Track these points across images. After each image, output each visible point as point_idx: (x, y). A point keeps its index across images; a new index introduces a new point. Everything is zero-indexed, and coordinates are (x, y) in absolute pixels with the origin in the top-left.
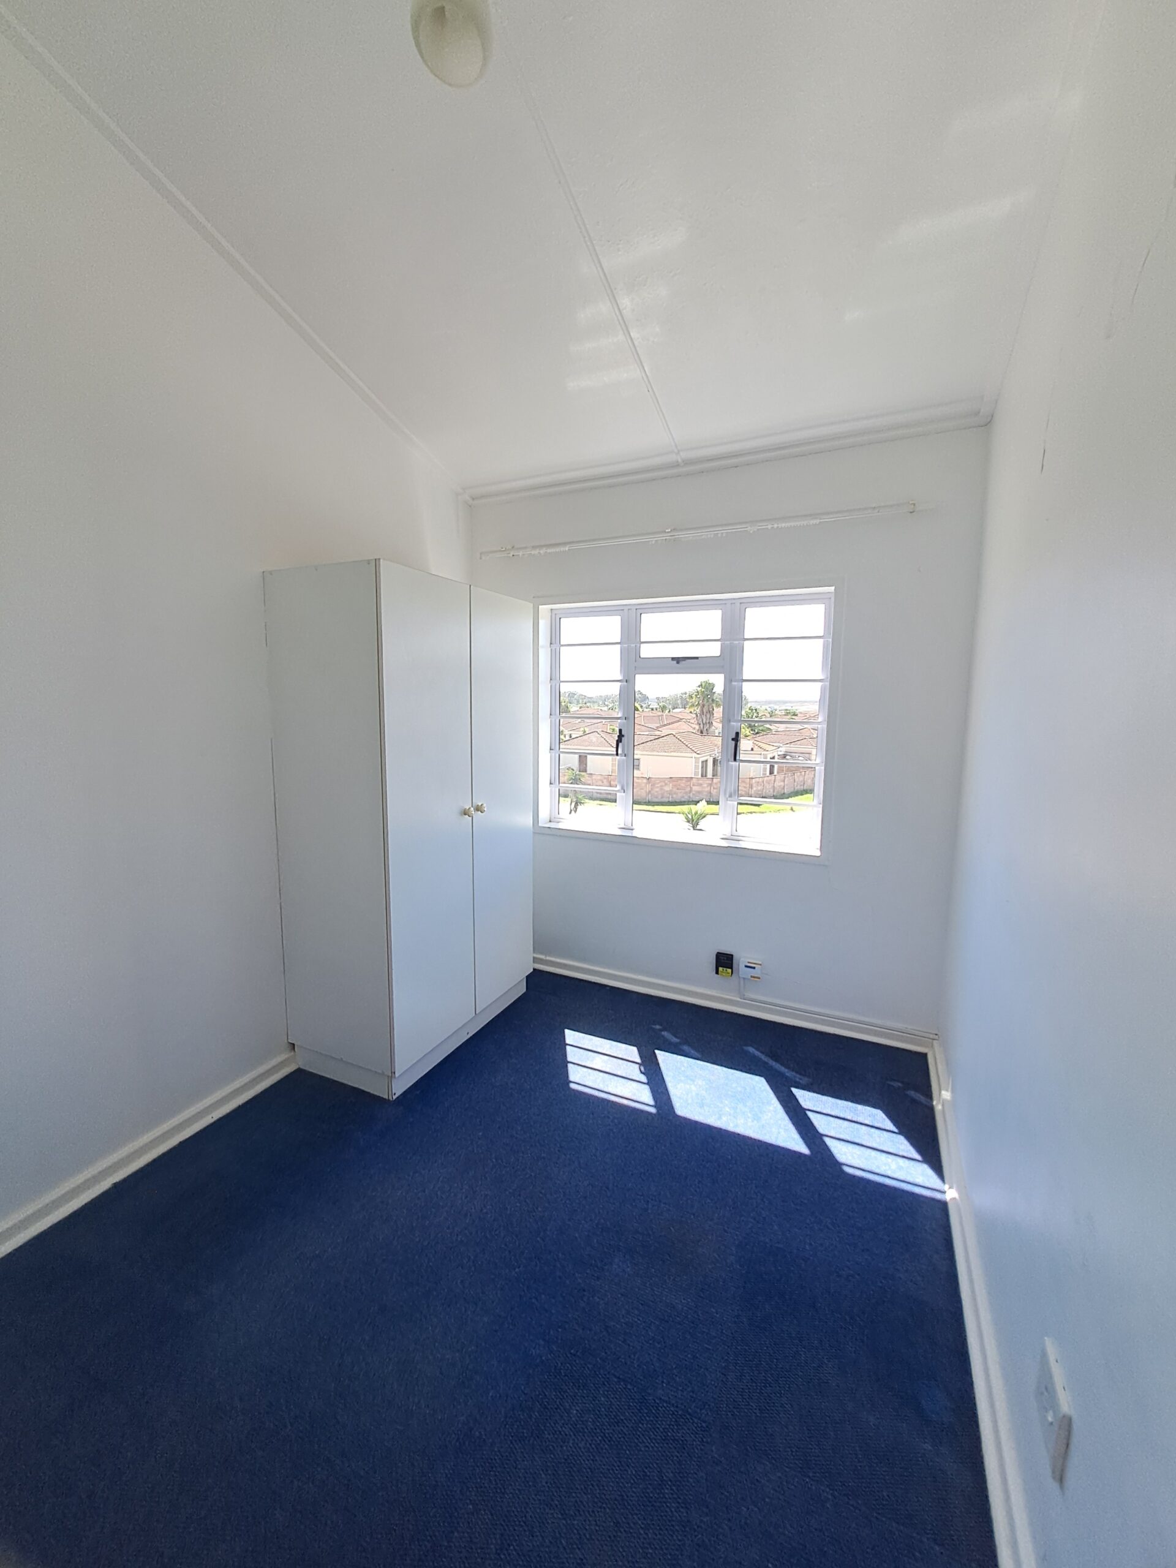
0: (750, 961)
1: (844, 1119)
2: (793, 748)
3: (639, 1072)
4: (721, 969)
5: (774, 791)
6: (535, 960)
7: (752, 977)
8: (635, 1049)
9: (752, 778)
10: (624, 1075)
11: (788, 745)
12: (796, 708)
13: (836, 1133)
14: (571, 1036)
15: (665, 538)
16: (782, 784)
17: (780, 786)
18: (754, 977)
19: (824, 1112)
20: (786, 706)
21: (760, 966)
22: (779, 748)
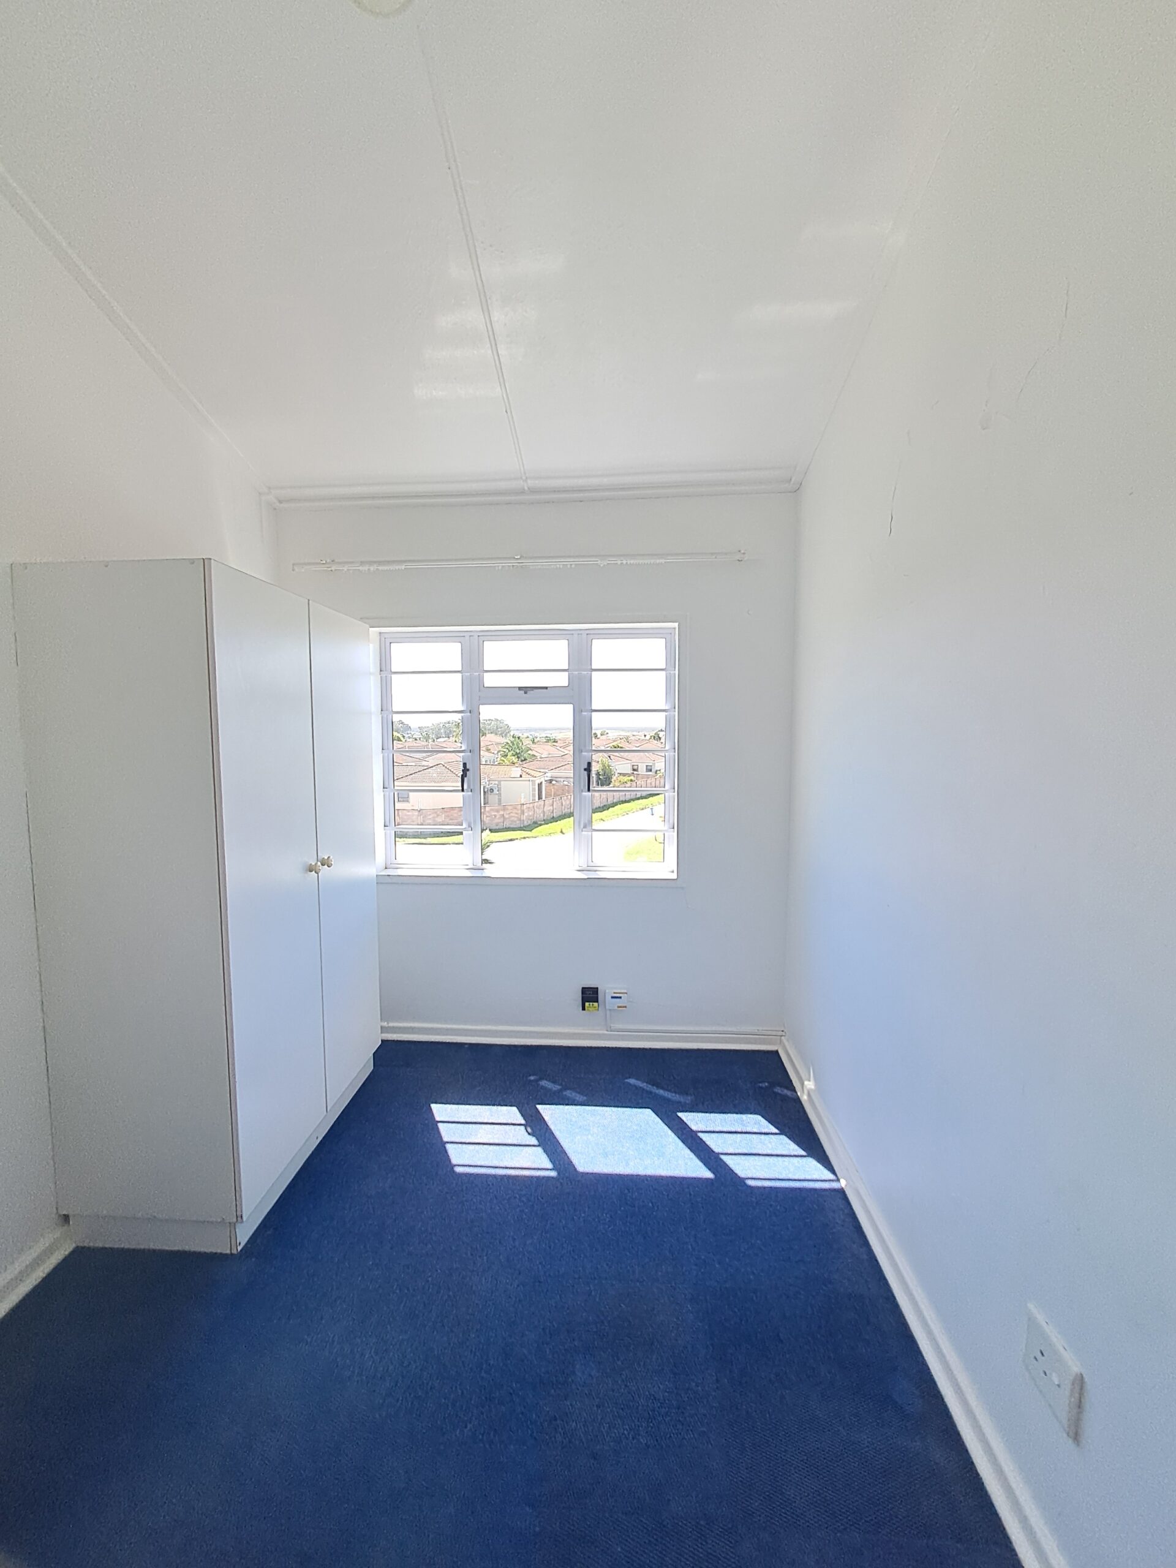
0: (616, 991)
1: (736, 1132)
2: (555, 773)
3: (527, 1134)
4: (587, 1004)
5: (544, 815)
6: (383, 1030)
7: (619, 1007)
8: (515, 1109)
9: (523, 804)
10: (515, 1142)
11: (552, 771)
12: (556, 735)
13: (734, 1149)
14: (440, 1111)
15: (511, 564)
16: (551, 808)
17: (549, 810)
18: (620, 1007)
19: (717, 1130)
20: (546, 734)
21: (626, 995)
22: (545, 773)
